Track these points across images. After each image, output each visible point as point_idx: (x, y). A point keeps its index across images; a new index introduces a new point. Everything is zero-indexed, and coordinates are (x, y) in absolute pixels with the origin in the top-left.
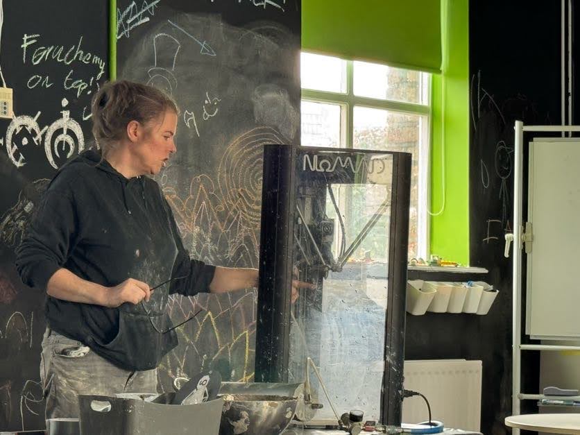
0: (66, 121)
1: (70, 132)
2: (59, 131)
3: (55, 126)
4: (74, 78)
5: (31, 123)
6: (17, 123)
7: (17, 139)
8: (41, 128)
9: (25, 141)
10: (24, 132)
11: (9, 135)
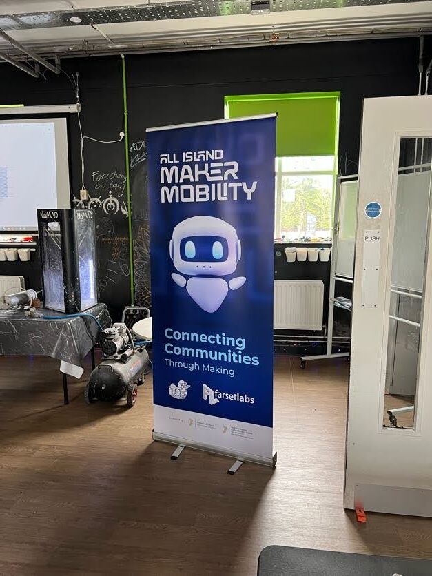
0: (111, 198)
1: (113, 202)
2: (109, 202)
3: (107, 200)
4: (113, 183)
5: (98, 200)
6: (92, 201)
7: (92, 205)
8: (101, 200)
9: (95, 206)
10: (95, 203)
11: (89, 205)
